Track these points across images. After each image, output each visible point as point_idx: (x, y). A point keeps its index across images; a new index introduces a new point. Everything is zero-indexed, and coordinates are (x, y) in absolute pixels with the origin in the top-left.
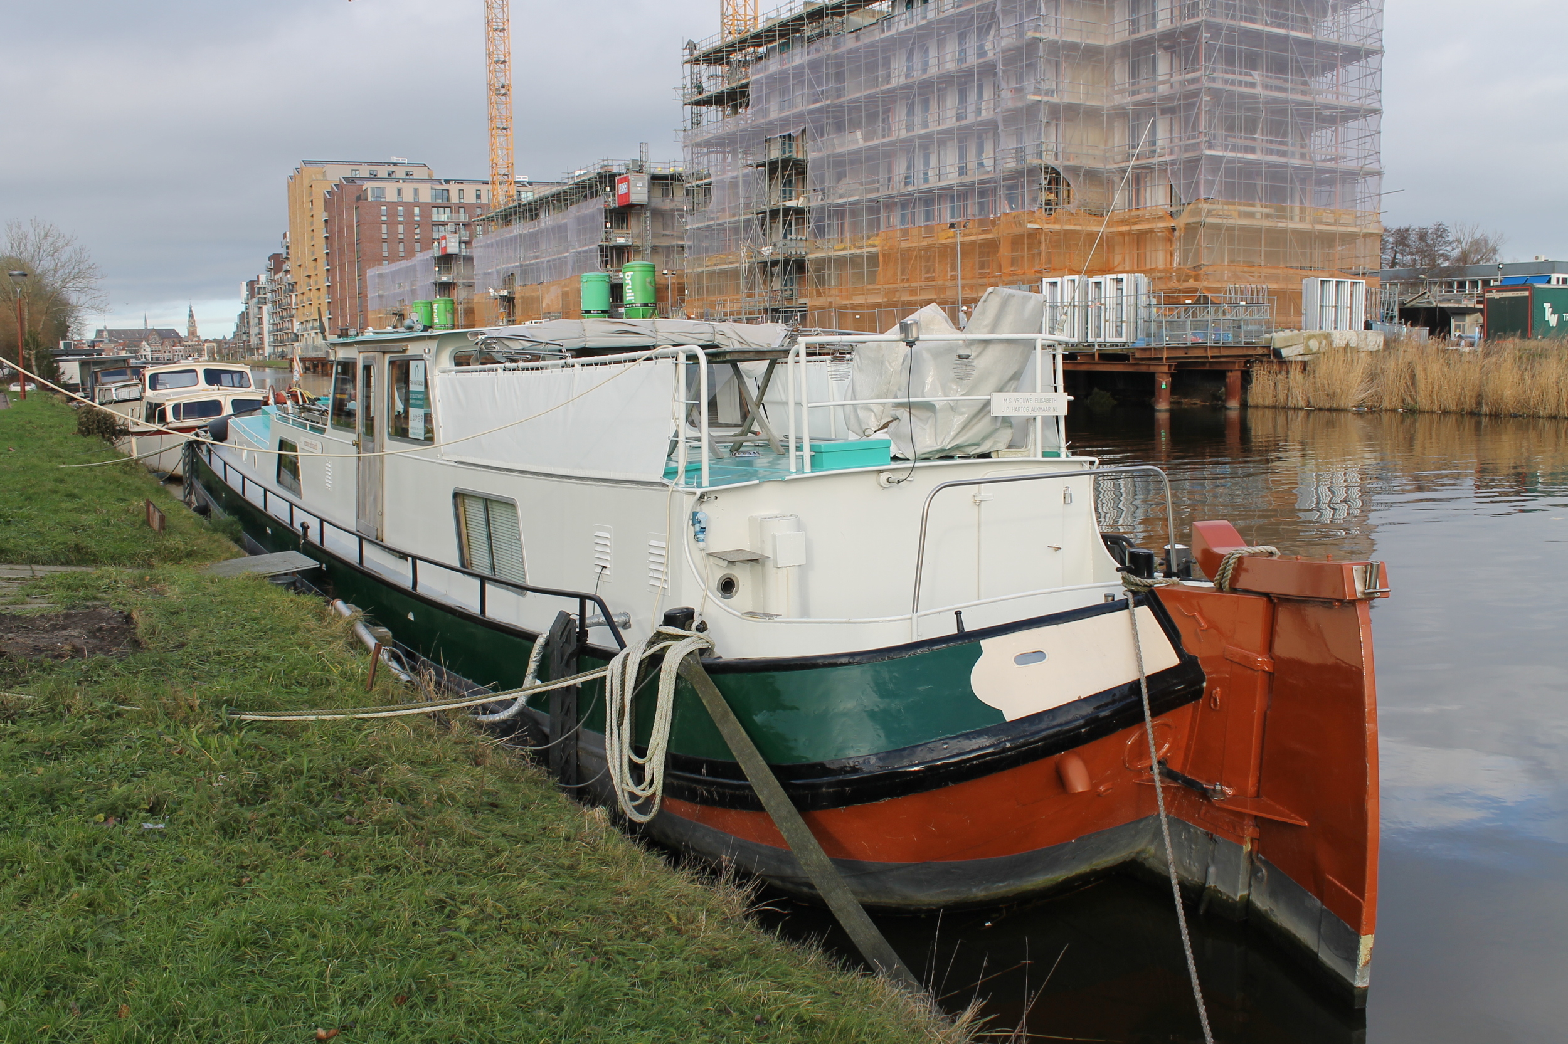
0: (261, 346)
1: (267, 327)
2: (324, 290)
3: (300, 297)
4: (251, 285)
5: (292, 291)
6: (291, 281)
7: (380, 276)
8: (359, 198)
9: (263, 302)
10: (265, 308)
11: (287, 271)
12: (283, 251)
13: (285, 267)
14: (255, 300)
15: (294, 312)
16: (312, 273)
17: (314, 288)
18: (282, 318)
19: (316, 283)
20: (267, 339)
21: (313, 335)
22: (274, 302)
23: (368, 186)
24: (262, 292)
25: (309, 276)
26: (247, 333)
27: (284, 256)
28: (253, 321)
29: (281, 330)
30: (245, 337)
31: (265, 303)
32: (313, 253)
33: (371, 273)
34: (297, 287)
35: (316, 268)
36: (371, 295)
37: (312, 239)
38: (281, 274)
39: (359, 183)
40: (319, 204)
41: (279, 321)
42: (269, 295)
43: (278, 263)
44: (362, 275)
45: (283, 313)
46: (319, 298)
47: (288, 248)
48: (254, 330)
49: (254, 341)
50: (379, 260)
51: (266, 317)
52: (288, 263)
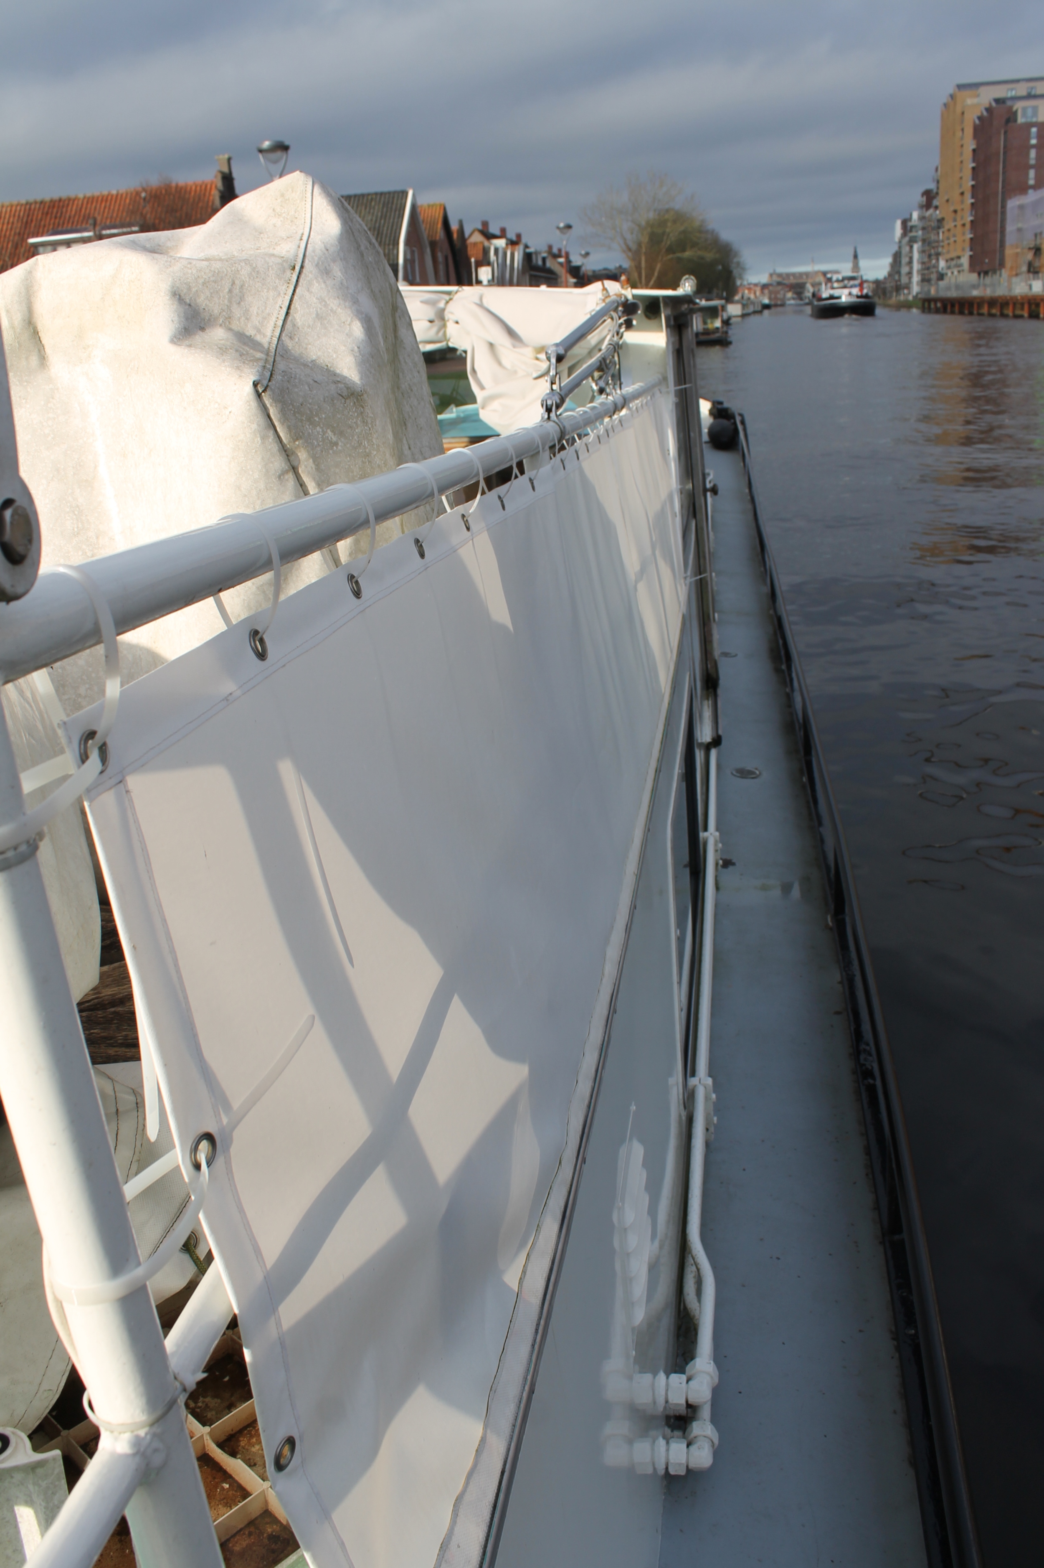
0: (908, 287)
1: (916, 266)
2: (968, 226)
3: (946, 234)
4: (904, 223)
5: (939, 228)
6: (939, 217)
7: (1021, 207)
8: (1008, 121)
9: (913, 240)
10: (916, 247)
11: (936, 208)
12: (932, 186)
13: (935, 202)
14: (907, 239)
15: (940, 250)
16: (958, 208)
17: (959, 223)
18: (930, 256)
19: (962, 218)
20: (916, 278)
21: (956, 273)
22: (924, 241)
23: (1019, 106)
24: (914, 230)
25: (955, 212)
26: (899, 273)
27: (935, 191)
28: (904, 260)
29: (928, 269)
30: (897, 277)
31: (916, 242)
32: (961, 186)
33: (1012, 204)
34: (945, 223)
35: (962, 202)
36: (1010, 228)
37: (961, 170)
38: (931, 211)
39: (1009, 103)
40: (969, 131)
41: (926, 260)
42: (920, 233)
43: (929, 197)
44: (1004, 206)
45: (931, 251)
46: (964, 234)
47: (938, 182)
48: (905, 270)
49: (904, 280)
50: (1023, 189)
51: (916, 256)
52: (938, 198)
